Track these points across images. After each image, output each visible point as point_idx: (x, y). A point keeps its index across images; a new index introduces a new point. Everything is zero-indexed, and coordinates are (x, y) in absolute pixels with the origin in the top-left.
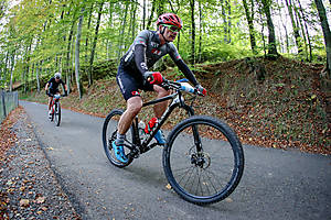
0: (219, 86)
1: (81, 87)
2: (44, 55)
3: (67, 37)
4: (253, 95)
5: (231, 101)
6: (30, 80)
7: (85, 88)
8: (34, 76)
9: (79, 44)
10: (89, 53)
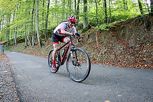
0: (124, 35)
1: (41, 41)
2: (18, 24)
3: (31, 12)
4: (144, 38)
5: (132, 43)
6: (10, 39)
7: (44, 42)
8: (12, 36)
9: (38, 16)
10: (45, 22)
